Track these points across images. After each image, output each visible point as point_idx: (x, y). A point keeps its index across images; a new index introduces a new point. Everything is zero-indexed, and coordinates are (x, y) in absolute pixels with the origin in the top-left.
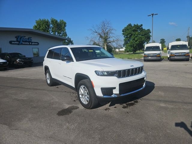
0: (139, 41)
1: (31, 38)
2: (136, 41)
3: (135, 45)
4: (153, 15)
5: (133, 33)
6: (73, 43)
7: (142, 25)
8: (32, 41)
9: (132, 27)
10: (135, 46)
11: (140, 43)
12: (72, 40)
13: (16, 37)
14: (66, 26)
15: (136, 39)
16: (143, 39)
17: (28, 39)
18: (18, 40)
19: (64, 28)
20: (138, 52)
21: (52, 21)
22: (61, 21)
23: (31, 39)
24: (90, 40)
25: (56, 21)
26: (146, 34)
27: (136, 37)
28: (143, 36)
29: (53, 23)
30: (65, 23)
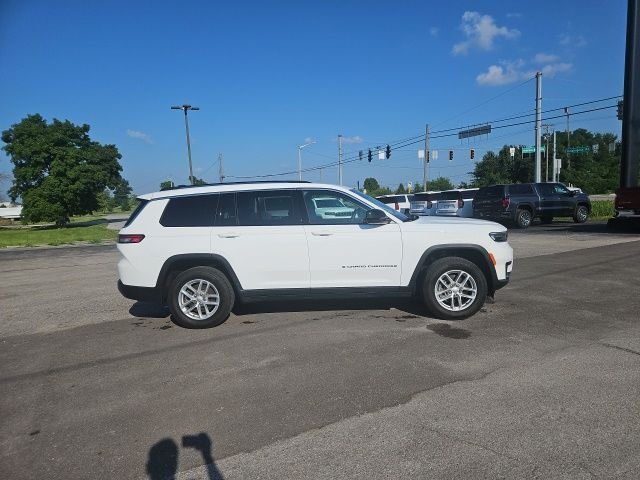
0: (84, 181)
2: (74, 181)
3: (69, 196)
4: (186, 108)
5: (54, 151)
7: (86, 128)
9: (45, 126)
10: (70, 200)
11: (89, 189)
15: (71, 174)
16: (99, 176)
20: (76, 219)
26: (105, 161)
27: (72, 166)
28: (99, 167)
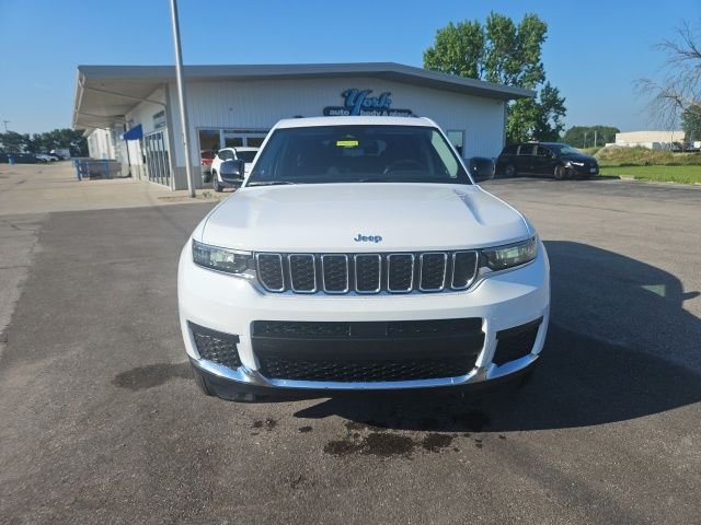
1: (389, 94)
6: (564, 110)
8: (392, 107)
12: (560, 96)
13: (343, 95)
14: (542, 40)
17: (380, 100)
18: (348, 104)
19: (535, 49)
21: (492, 27)
22: (526, 20)
23: (389, 98)
24: (656, 92)
25: (507, 25)
29: (494, 34)
30: (543, 29)
